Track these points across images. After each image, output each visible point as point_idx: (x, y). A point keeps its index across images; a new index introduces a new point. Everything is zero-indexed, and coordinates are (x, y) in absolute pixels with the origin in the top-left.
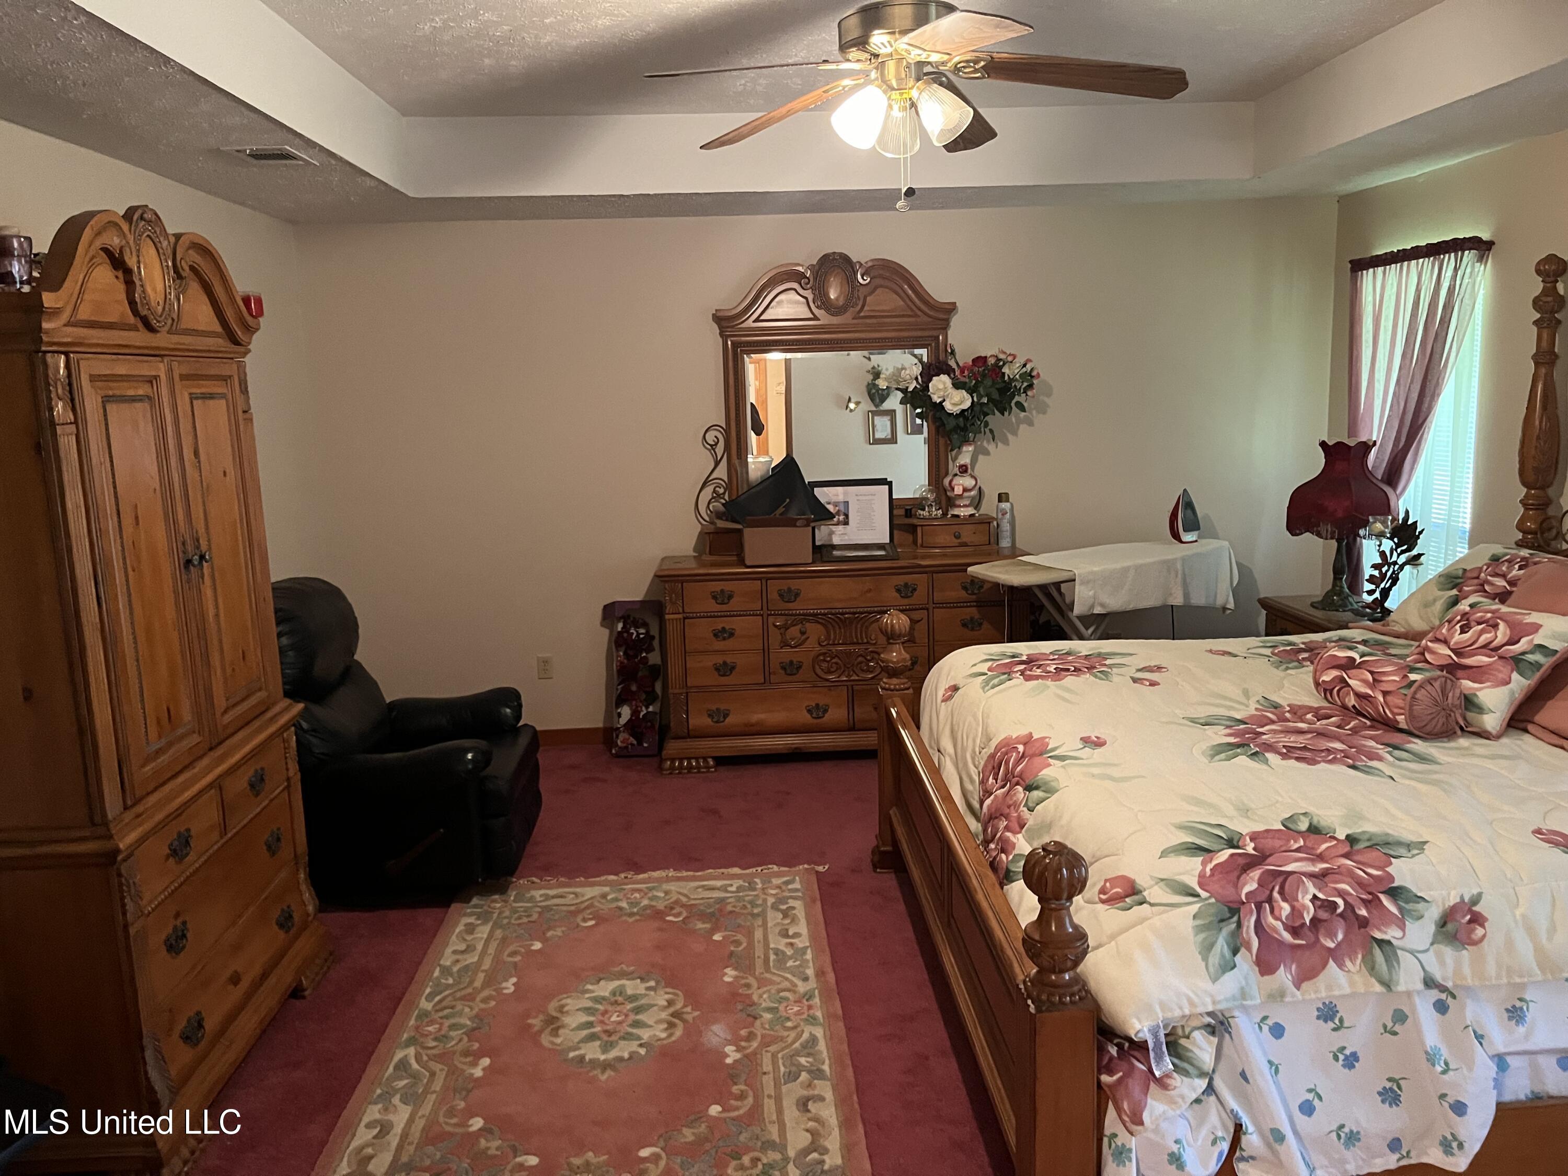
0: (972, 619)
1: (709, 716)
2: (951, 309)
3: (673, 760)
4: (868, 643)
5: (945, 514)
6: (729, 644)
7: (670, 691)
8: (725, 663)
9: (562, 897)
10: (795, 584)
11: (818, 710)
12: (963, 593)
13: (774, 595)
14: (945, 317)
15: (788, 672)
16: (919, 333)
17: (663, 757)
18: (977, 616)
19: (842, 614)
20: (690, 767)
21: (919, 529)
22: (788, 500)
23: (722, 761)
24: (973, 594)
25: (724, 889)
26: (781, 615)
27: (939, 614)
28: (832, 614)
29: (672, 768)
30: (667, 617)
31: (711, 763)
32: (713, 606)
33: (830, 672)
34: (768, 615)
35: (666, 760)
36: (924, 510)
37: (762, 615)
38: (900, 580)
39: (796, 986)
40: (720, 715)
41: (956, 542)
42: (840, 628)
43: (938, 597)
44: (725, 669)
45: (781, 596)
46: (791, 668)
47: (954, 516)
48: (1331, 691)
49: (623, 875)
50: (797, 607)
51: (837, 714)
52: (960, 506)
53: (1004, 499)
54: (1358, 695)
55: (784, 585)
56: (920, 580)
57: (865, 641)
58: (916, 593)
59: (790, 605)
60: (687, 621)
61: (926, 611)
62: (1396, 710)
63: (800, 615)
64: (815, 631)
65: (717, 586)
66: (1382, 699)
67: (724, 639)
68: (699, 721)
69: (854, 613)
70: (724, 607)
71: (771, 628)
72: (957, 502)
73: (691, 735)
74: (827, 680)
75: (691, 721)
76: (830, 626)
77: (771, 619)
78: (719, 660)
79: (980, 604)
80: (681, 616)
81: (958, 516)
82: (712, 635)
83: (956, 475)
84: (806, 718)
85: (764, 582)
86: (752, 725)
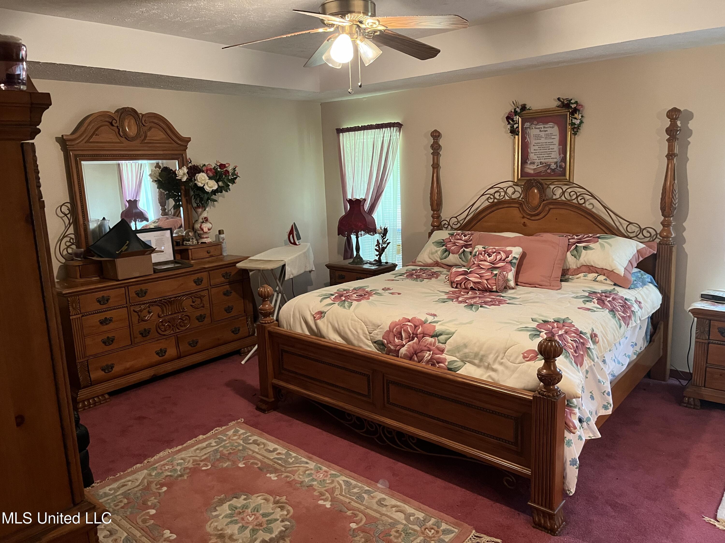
0: (227, 291)
1: (102, 370)
2: (188, 140)
3: (83, 401)
4: (183, 311)
5: (198, 243)
6: (111, 326)
7: (77, 361)
8: (108, 337)
9: (123, 486)
10: (143, 287)
11: (161, 352)
12: (223, 279)
13: (133, 294)
14: (185, 144)
15: (144, 335)
16: (172, 152)
17: (78, 401)
18: (229, 289)
19: (170, 298)
20: (95, 403)
21: (190, 251)
22: (128, 242)
23: (113, 394)
24: (227, 279)
25: (209, 445)
26: (137, 305)
27: (214, 291)
28: (165, 300)
29: (84, 406)
30: (71, 317)
31: (107, 396)
32: (97, 306)
33: (165, 331)
34: (130, 306)
35: (79, 403)
36: (189, 241)
37: (127, 307)
38: (195, 277)
39: (307, 467)
40: (108, 368)
41: (208, 255)
42: (169, 306)
43: (212, 282)
44: (108, 341)
45: (137, 294)
46: (145, 333)
47: (202, 243)
48: (461, 284)
49: (146, 462)
50: (148, 298)
51: (172, 352)
52: (204, 238)
53: (222, 233)
54: (474, 283)
55: (138, 288)
56: (204, 275)
57: (181, 310)
58: (203, 282)
59: (143, 298)
60: (83, 317)
61: (207, 291)
62: (492, 285)
63: (149, 303)
64: (156, 310)
65: (100, 295)
66: (486, 282)
67: (107, 324)
68: (96, 375)
69: (176, 297)
70: (104, 306)
71: (133, 312)
72: (203, 236)
73: (92, 384)
74: (164, 335)
75: (91, 376)
76: (163, 306)
77: (132, 308)
78: (105, 337)
79: (230, 283)
80: (80, 316)
81: (205, 243)
82: (99, 323)
83: (203, 222)
84: (157, 358)
85: (126, 288)
86: (128, 369)
